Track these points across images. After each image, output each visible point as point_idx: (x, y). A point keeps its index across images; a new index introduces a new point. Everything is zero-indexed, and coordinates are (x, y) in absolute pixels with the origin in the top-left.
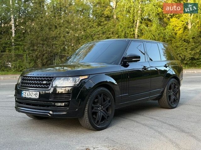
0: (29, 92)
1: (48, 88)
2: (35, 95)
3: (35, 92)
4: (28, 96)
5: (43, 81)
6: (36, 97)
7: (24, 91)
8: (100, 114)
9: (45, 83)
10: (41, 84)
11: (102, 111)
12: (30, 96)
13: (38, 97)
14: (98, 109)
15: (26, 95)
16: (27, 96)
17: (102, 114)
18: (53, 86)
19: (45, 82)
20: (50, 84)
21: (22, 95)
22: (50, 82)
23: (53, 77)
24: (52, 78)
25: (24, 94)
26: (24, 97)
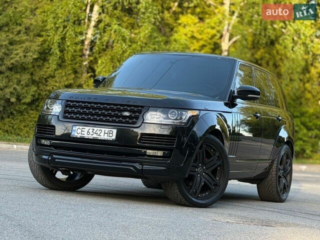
0: (91, 128)
1: (134, 124)
2: (106, 135)
3: (107, 130)
4: (90, 135)
5: (121, 112)
6: (108, 137)
7: (78, 127)
8: (199, 179)
9: (128, 115)
10: (117, 117)
11: (204, 174)
12: (95, 136)
13: (114, 137)
14: (197, 170)
15: (83, 133)
16: (86, 136)
17: (203, 179)
18: (144, 122)
20: (138, 118)
21: (73, 133)
22: (137, 114)
23: (142, 107)
24: (140, 108)
25: (79, 131)
26: (79, 136)
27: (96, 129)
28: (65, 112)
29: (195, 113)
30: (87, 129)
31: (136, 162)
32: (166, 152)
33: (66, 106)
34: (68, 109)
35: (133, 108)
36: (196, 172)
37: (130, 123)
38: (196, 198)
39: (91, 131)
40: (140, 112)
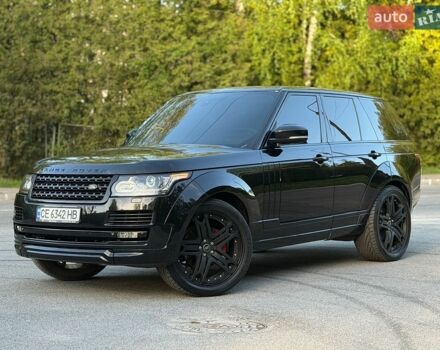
0: (55, 209)
1: (100, 200)
2: (70, 216)
3: (71, 210)
4: (54, 219)
5: (87, 185)
6: (72, 220)
7: (42, 209)
10: (84, 191)
12: (59, 219)
13: (78, 219)
15: (47, 216)
16: (51, 220)
18: (112, 195)
19: (93, 187)
20: (105, 191)
21: (38, 216)
22: (105, 186)
24: (109, 178)
25: (43, 213)
26: (43, 219)
27: (59, 209)
28: (35, 189)
29: (185, 176)
30: (51, 209)
31: (105, 249)
32: (142, 232)
33: (36, 182)
35: (101, 178)
36: (199, 250)
37: (97, 199)
38: (202, 285)
39: (54, 212)
40: (108, 184)
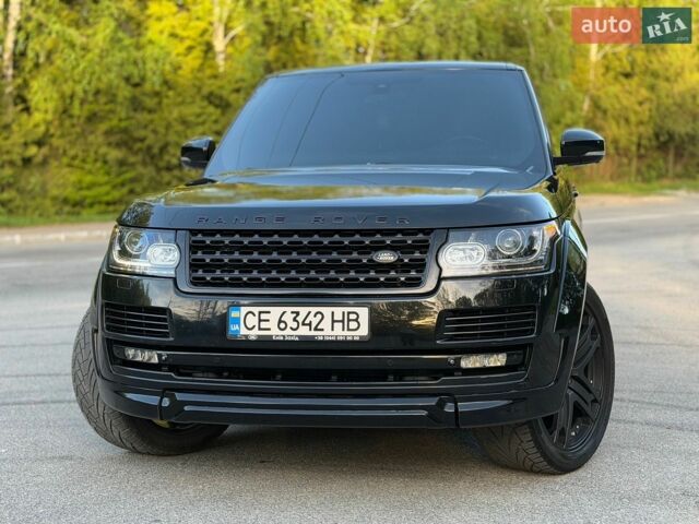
0: (289, 309)
1: (417, 285)
5: (370, 253)
6: (346, 333)
7: (244, 310)
9: (392, 259)
12: (304, 331)
15: (263, 325)
16: (275, 332)
19: (386, 257)
21: (233, 328)
22: (417, 254)
23: (427, 232)
24: (420, 236)
26: (254, 334)
28: (195, 265)
31: (434, 395)
33: (194, 248)
34: (199, 255)
35: (399, 237)
37: (404, 284)
40: (424, 247)
